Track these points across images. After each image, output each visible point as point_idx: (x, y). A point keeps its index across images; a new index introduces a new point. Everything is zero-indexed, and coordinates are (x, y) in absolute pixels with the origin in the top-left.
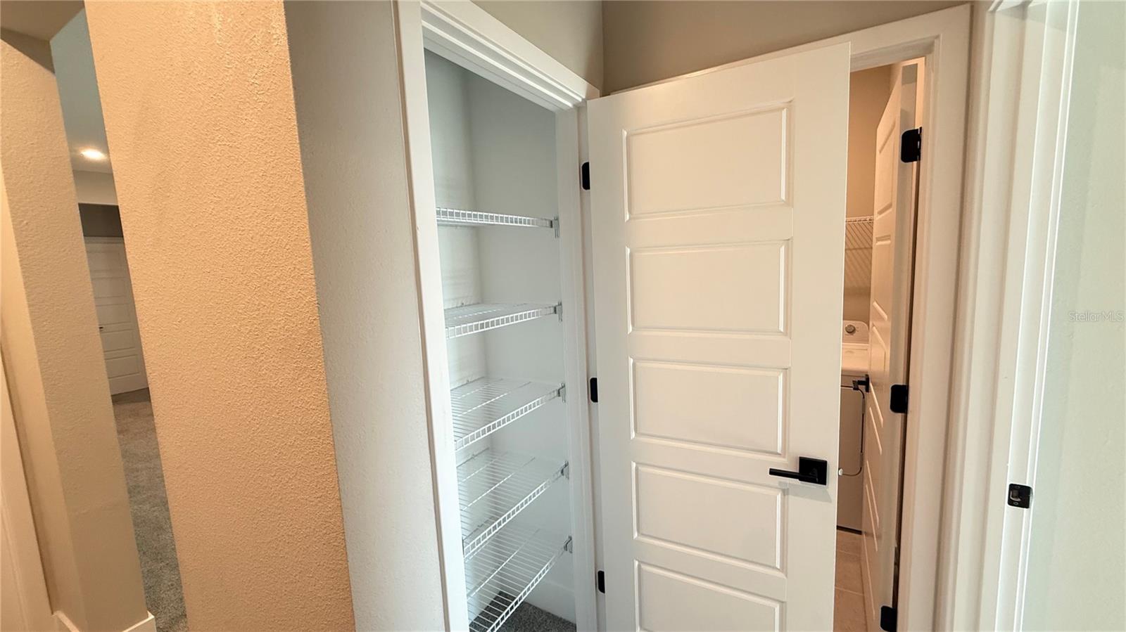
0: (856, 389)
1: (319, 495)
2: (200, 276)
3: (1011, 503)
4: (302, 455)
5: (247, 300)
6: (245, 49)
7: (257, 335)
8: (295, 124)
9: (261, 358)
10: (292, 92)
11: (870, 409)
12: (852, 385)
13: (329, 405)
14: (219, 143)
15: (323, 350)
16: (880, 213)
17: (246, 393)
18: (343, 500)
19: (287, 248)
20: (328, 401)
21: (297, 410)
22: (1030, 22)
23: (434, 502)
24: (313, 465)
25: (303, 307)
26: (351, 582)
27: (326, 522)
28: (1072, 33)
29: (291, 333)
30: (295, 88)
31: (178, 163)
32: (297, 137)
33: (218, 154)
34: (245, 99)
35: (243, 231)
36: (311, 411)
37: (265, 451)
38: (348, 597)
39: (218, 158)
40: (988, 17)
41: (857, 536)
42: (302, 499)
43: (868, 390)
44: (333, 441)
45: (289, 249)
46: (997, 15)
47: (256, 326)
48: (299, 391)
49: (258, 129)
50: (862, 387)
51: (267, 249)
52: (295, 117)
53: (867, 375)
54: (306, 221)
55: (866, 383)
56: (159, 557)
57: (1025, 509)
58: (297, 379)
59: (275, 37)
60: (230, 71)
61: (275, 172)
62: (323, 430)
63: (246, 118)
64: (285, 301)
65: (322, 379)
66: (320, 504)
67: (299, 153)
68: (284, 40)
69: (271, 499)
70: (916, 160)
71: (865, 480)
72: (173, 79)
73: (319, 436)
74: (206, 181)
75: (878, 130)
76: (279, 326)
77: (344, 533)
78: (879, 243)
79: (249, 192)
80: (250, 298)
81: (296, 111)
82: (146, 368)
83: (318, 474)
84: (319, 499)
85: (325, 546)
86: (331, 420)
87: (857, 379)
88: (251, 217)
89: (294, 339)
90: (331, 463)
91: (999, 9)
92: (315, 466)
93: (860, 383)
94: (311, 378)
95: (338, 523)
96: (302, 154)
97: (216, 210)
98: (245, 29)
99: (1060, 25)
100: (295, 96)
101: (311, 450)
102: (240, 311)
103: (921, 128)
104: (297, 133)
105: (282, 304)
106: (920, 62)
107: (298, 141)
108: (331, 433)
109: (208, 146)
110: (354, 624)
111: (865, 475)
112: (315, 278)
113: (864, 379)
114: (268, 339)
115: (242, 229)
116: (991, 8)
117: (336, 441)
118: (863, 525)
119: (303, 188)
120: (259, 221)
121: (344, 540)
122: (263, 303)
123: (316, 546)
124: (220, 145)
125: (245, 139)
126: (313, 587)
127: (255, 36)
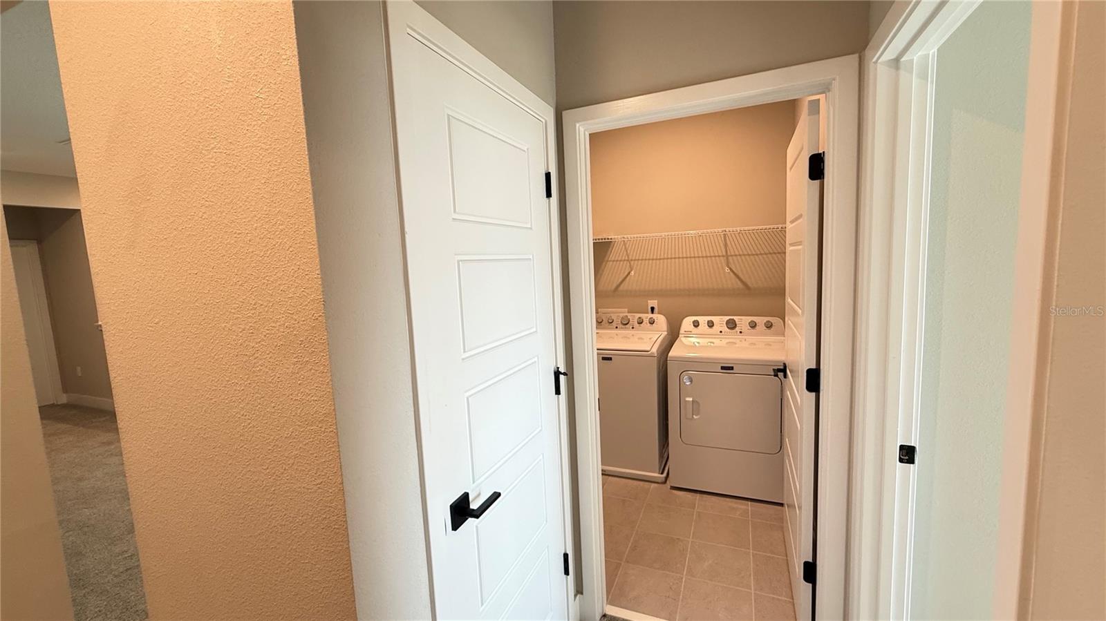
0: (776, 375)
1: (319, 481)
2: (184, 278)
3: (901, 460)
4: (301, 445)
5: (241, 300)
6: (249, 66)
7: (252, 333)
8: (305, 137)
9: (256, 355)
10: (302, 108)
11: (788, 393)
12: (773, 374)
13: (333, 396)
14: (215, 151)
15: (328, 344)
16: (792, 222)
17: (235, 390)
18: (344, 484)
19: (291, 250)
20: (331, 391)
21: (296, 403)
22: (902, 72)
23: (421, 487)
24: (313, 454)
25: (306, 305)
26: (352, 561)
27: (326, 506)
28: (932, 82)
29: (292, 330)
30: (304, 104)
31: (161, 168)
32: (306, 149)
33: (213, 160)
34: (247, 111)
35: (239, 234)
36: (312, 402)
37: (257, 445)
38: (348, 577)
39: (213, 164)
40: (872, 66)
41: (780, 508)
42: (300, 488)
43: (785, 376)
44: (337, 429)
45: (293, 251)
46: (879, 65)
47: (250, 324)
48: (300, 384)
49: (262, 139)
50: (781, 375)
51: (268, 250)
52: (304, 131)
53: (785, 364)
54: (314, 225)
55: (784, 370)
56: (82, 583)
57: (912, 465)
58: (297, 373)
59: (284, 57)
60: (231, 84)
61: (279, 180)
62: (326, 419)
63: (247, 128)
64: (286, 300)
65: (326, 371)
66: (320, 490)
67: (308, 163)
68: (295, 61)
69: (262, 492)
70: (820, 178)
71: (786, 457)
72: (160, 86)
73: (320, 426)
74: (196, 186)
75: (788, 151)
76: (278, 324)
77: (345, 515)
78: (792, 248)
79: (248, 198)
80: (245, 297)
81: (306, 125)
82: (110, 372)
83: (318, 462)
84: (319, 486)
85: (324, 530)
86: (334, 410)
87: (776, 368)
88: (249, 221)
89: (295, 335)
90: (334, 449)
91: (879, 61)
92: (315, 455)
93: (779, 370)
94: (313, 371)
95: (340, 507)
96: (310, 165)
97: (208, 213)
98: (251, 47)
99: (924, 76)
100: (304, 112)
101: (311, 440)
102: (233, 311)
103: (824, 152)
104: (306, 145)
105: (281, 303)
106: (821, 97)
107: (307, 153)
108: (334, 422)
109: (201, 153)
110: (355, 601)
111: (785, 452)
112: (321, 278)
113: (782, 367)
114: (265, 336)
115: (238, 232)
116: (874, 60)
117: (339, 429)
118: (785, 497)
119: (311, 196)
120: (259, 225)
121: (346, 521)
122: (260, 302)
123: (314, 531)
124: (215, 152)
125: (246, 147)
126: (309, 572)
127: (261, 55)
